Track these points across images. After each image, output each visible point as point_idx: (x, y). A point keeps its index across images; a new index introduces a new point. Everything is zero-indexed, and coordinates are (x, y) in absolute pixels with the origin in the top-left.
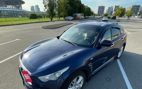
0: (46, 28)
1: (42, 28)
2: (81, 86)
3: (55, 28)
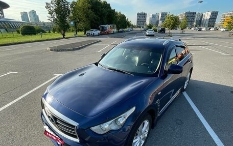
1: (51, 50)
2: (146, 135)
3: (74, 50)
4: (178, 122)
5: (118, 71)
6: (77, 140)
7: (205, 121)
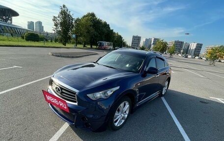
0: (58, 56)
1: (52, 55)
2: (126, 116)
3: (73, 57)
4: (153, 114)
5: (110, 67)
6: (76, 104)
7: (175, 116)
